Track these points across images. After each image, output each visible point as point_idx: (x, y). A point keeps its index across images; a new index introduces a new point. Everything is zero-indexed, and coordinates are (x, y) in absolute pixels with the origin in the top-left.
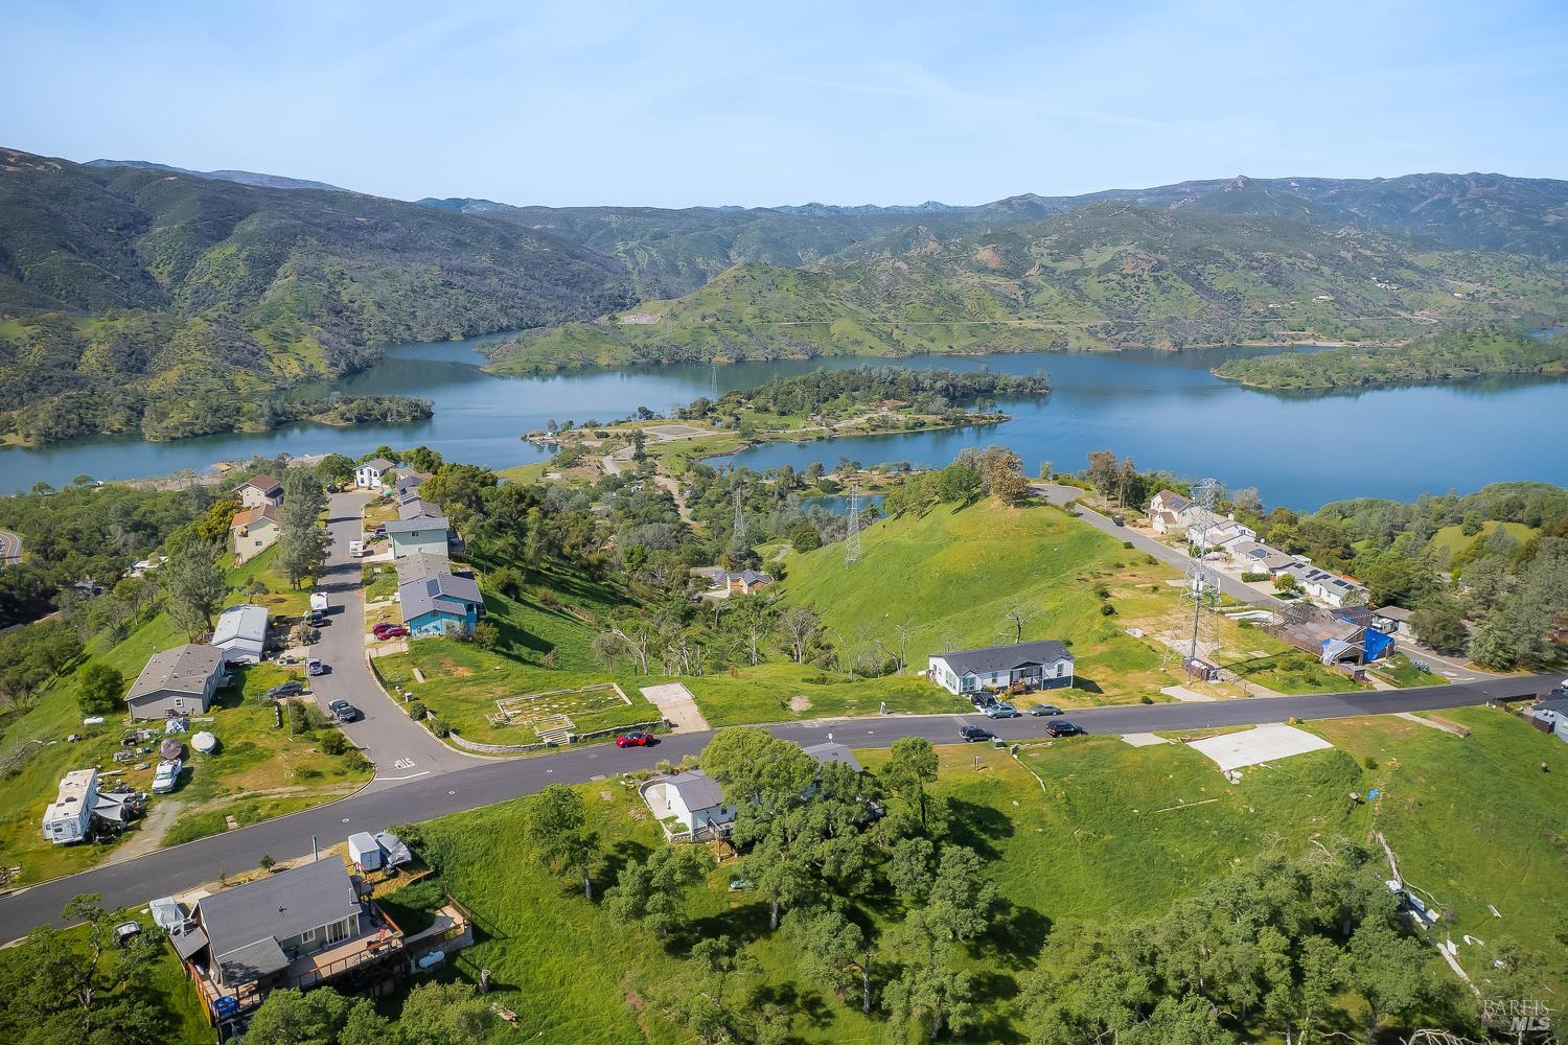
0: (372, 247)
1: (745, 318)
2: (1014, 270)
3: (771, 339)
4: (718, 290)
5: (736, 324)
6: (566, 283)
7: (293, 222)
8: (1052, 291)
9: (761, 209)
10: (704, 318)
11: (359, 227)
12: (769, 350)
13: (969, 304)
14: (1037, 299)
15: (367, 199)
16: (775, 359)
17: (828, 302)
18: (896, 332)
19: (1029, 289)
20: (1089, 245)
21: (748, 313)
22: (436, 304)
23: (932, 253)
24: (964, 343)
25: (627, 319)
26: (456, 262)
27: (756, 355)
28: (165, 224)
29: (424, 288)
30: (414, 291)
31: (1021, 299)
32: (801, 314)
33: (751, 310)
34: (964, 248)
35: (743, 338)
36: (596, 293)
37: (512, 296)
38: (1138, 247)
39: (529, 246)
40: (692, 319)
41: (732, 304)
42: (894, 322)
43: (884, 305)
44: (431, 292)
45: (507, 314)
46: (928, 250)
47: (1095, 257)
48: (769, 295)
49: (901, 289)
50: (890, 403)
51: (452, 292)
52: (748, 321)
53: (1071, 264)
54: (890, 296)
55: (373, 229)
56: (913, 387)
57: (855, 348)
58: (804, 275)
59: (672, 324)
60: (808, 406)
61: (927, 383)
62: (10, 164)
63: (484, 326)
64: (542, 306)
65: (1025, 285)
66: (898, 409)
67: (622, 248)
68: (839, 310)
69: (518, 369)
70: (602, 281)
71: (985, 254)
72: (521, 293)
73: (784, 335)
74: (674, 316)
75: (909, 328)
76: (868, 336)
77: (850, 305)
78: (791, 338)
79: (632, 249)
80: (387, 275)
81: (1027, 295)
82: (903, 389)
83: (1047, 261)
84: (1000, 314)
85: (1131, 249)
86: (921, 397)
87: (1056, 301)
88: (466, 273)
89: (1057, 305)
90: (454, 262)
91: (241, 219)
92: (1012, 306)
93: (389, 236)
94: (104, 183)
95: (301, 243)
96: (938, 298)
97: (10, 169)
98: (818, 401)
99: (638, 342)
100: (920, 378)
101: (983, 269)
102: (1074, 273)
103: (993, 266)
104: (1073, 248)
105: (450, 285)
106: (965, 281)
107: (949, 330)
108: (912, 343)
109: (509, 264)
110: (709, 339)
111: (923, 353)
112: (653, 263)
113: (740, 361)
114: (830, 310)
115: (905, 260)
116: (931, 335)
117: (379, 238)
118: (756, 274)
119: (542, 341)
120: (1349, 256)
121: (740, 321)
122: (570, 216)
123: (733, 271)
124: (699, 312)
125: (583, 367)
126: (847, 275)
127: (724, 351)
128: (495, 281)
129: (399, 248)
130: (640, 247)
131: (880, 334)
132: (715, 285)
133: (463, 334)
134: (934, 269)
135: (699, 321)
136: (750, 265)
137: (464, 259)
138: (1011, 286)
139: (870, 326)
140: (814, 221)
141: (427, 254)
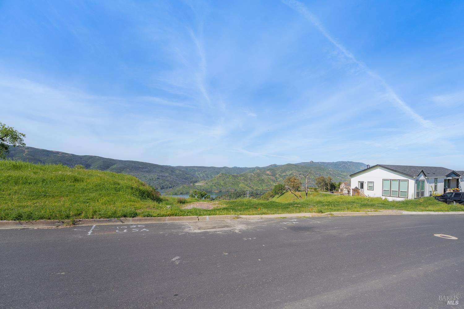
0: (142, 171)
2: (274, 175)
3: (227, 187)
4: (216, 178)
7: (124, 166)
8: (281, 179)
10: (213, 184)
11: (140, 168)
12: (227, 189)
13: (266, 181)
14: (278, 180)
15: (142, 162)
16: (228, 191)
17: (238, 180)
18: (252, 186)
20: (287, 171)
21: (222, 183)
22: (155, 182)
24: (265, 188)
25: (197, 184)
27: (224, 190)
28: (94, 166)
30: (150, 180)
32: (233, 183)
34: (264, 171)
35: (221, 187)
36: (191, 181)
37: (172, 181)
38: (296, 171)
39: (177, 172)
40: (210, 184)
41: (219, 181)
42: (252, 184)
43: (249, 181)
44: (154, 180)
45: (171, 185)
46: (257, 172)
47: (288, 173)
48: (226, 180)
49: (253, 178)
51: (159, 180)
52: (222, 184)
53: (284, 174)
54: (250, 180)
55: (143, 168)
57: (244, 189)
58: (233, 176)
59: (206, 185)
60: (234, 198)
62: (59, 154)
63: (165, 187)
64: (179, 183)
66: (254, 198)
67: (197, 173)
68: (241, 182)
69: (171, 194)
70: (192, 179)
71: (268, 172)
72: (175, 180)
73: (229, 187)
74: (206, 183)
75: (254, 185)
76: (247, 186)
77: (243, 181)
78: (231, 187)
79: (199, 174)
80: (144, 176)
81: (276, 179)
83: (280, 174)
84: (272, 183)
85: (294, 171)
86: (258, 196)
88: (163, 176)
89: (282, 181)
90: (160, 174)
91: (112, 165)
92: (274, 181)
94: (81, 158)
95: (125, 170)
96: (260, 180)
97: (59, 155)
99: (199, 188)
100: (258, 192)
101: (268, 175)
102: (285, 175)
103: (270, 174)
104: (284, 171)
105: (159, 178)
106: (264, 177)
107: (262, 186)
108: (255, 188)
109: (172, 175)
110: (214, 187)
111: (257, 190)
112: (203, 176)
113: (220, 192)
114: (239, 182)
115: (253, 173)
116: (259, 186)
117: (144, 170)
118: (224, 175)
119: (178, 189)
120: (332, 173)
121: (221, 184)
122: (187, 168)
123: (219, 175)
124: (212, 183)
125: (186, 193)
126: (242, 176)
127: (217, 190)
128: (169, 178)
129: (148, 172)
130: (201, 173)
131: (249, 186)
132: (215, 178)
133: (161, 188)
134: (259, 175)
135: (212, 184)
136: (223, 174)
137: (163, 174)
138: (273, 178)
139: (247, 185)
140: (235, 169)
141: (154, 173)
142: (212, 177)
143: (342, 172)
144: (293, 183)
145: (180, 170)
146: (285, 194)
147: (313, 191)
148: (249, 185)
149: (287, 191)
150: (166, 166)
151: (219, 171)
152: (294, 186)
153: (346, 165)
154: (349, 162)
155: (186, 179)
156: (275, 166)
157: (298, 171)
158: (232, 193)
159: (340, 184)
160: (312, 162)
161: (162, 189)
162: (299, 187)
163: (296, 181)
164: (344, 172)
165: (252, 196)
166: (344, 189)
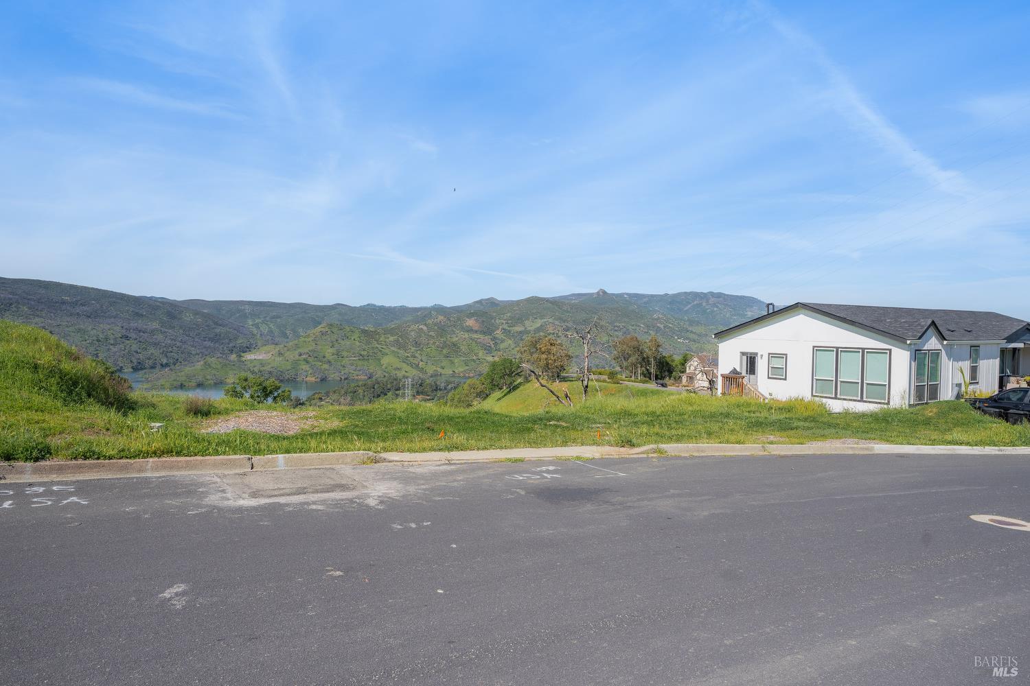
0: (71, 314)
1: (327, 355)
2: (488, 331)
3: (344, 367)
4: (310, 339)
5: (321, 358)
6: (211, 340)
7: (11, 296)
8: (510, 342)
9: (339, 304)
10: (300, 355)
11: (64, 303)
12: (343, 372)
13: (463, 348)
14: (502, 346)
15: (72, 287)
16: (346, 379)
17: (379, 346)
18: (421, 363)
19: (497, 341)
20: (528, 319)
21: (329, 352)
22: (114, 349)
23: (440, 322)
24: (461, 369)
25: (249, 356)
26: (133, 325)
27: (334, 376)
29: (107, 339)
30: (99, 341)
31: (493, 346)
32: (362, 353)
33: (331, 350)
34: (459, 319)
35: (326, 366)
36: (231, 345)
37: (172, 346)
38: (555, 319)
39: (188, 317)
40: (292, 356)
41: (319, 347)
42: (420, 358)
43: (413, 349)
44: (112, 342)
45: (167, 357)
46: (438, 320)
47: (532, 325)
48: (343, 342)
49: (423, 340)
50: (420, 397)
51: (128, 342)
52: (329, 356)
53: (519, 328)
54: (417, 344)
55: (74, 304)
56: (434, 388)
57: (397, 372)
58: (364, 332)
59: (279, 359)
60: (367, 399)
61: (443, 385)
63: (148, 363)
64: (193, 352)
65: (494, 339)
66: (426, 400)
67: (251, 323)
68: (387, 351)
69: (167, 385)
70: (236, 338)
71: (470, 322)
72: (178, 344)
73: (352, 365)
74: (280, 354)
75: (429, 361)
76: (404, 365)
77: (393, 348)
78: (357, 366)
79: (258, 324)
80: (79, 330)
81: (496, 344)
82: (428, 389)
83: (506, 327)
84: (481, 354)
85: (550, 320)
86: (439, 394)
87: (512, 347)
88: (140, 331)
89: (513, 349)
92: (488, 350)
93: (85, 308)
95: (14, 309)
96: (445, 345)
98: (374, 397)
99: (256, 369)
100: (438, 383)
101: (470, 330)
102: (521, 332)
103: (476, 328)
104: (520, 320)
105: (127, 337)
106: (459, 336)
107: (452, 363)
108: (431, 369)
109: (171, 327)
110: (304, 367)
111: (438, 375)
112: (271, 332)
113: (323, 380)
114: (381, 351)
115: (425, 325)
116: (442, 365)
117: (78, 310)
118: (335, 330)
119: (188, 370)
120: (662, 326)
121: (324, 357)
122: (218, 305)
123: (319, 329)
124: (297, 352)
125: (216, 384)
126: (391, 332)
127: (313, 374)
128: (160, 337)
129: (92, 316)
130: (263, 322)
131: (411, 365)
132: (308, 336)
133: (133, 368)
134: (442, 330)
135: (297, 357)
136: (331, 325)
137: (139, 324)
138: (486, 339)
139: (405, 360)
140: (371, 311)
141: (112, 320)
142: (298, 337)
143: (691, 322)
144: (544, 356)
145: (196, 313)
146: (522, 388)
147: (604, 381)
148: (411, 359)
149: (527, 380)
150: (151, 298)
151: (317, 316)
152: (547, 364)
153: (704, 304)
154: (712, 294)
155: (216, 339)
156: (492, 303)
157: (560, 319)
158: (360, 383)
159: (685, 360)
160: (604, 292)
161: (135, 369)
162: (562, 368)
163: (554, 349)
164: (698, 323)
165: (422, 393)
166: (699, 376)
